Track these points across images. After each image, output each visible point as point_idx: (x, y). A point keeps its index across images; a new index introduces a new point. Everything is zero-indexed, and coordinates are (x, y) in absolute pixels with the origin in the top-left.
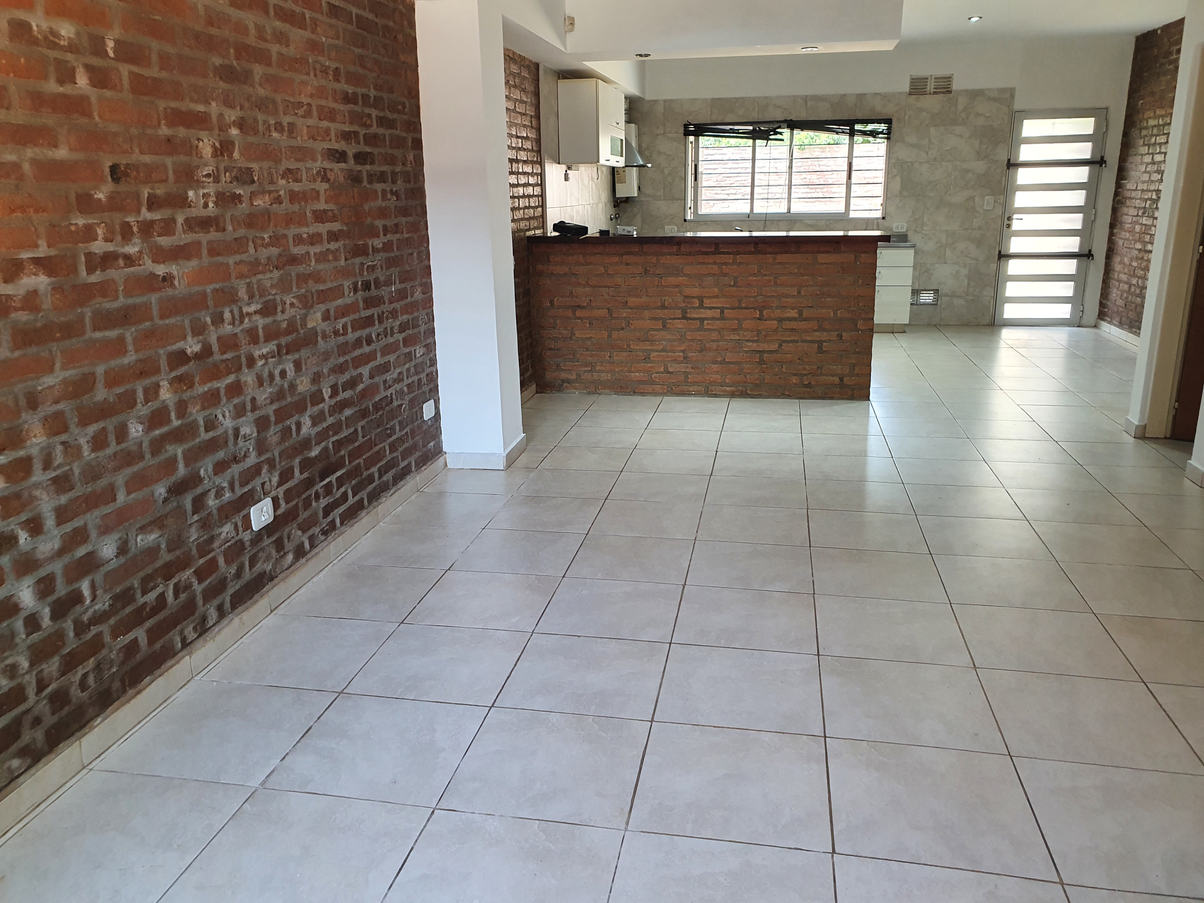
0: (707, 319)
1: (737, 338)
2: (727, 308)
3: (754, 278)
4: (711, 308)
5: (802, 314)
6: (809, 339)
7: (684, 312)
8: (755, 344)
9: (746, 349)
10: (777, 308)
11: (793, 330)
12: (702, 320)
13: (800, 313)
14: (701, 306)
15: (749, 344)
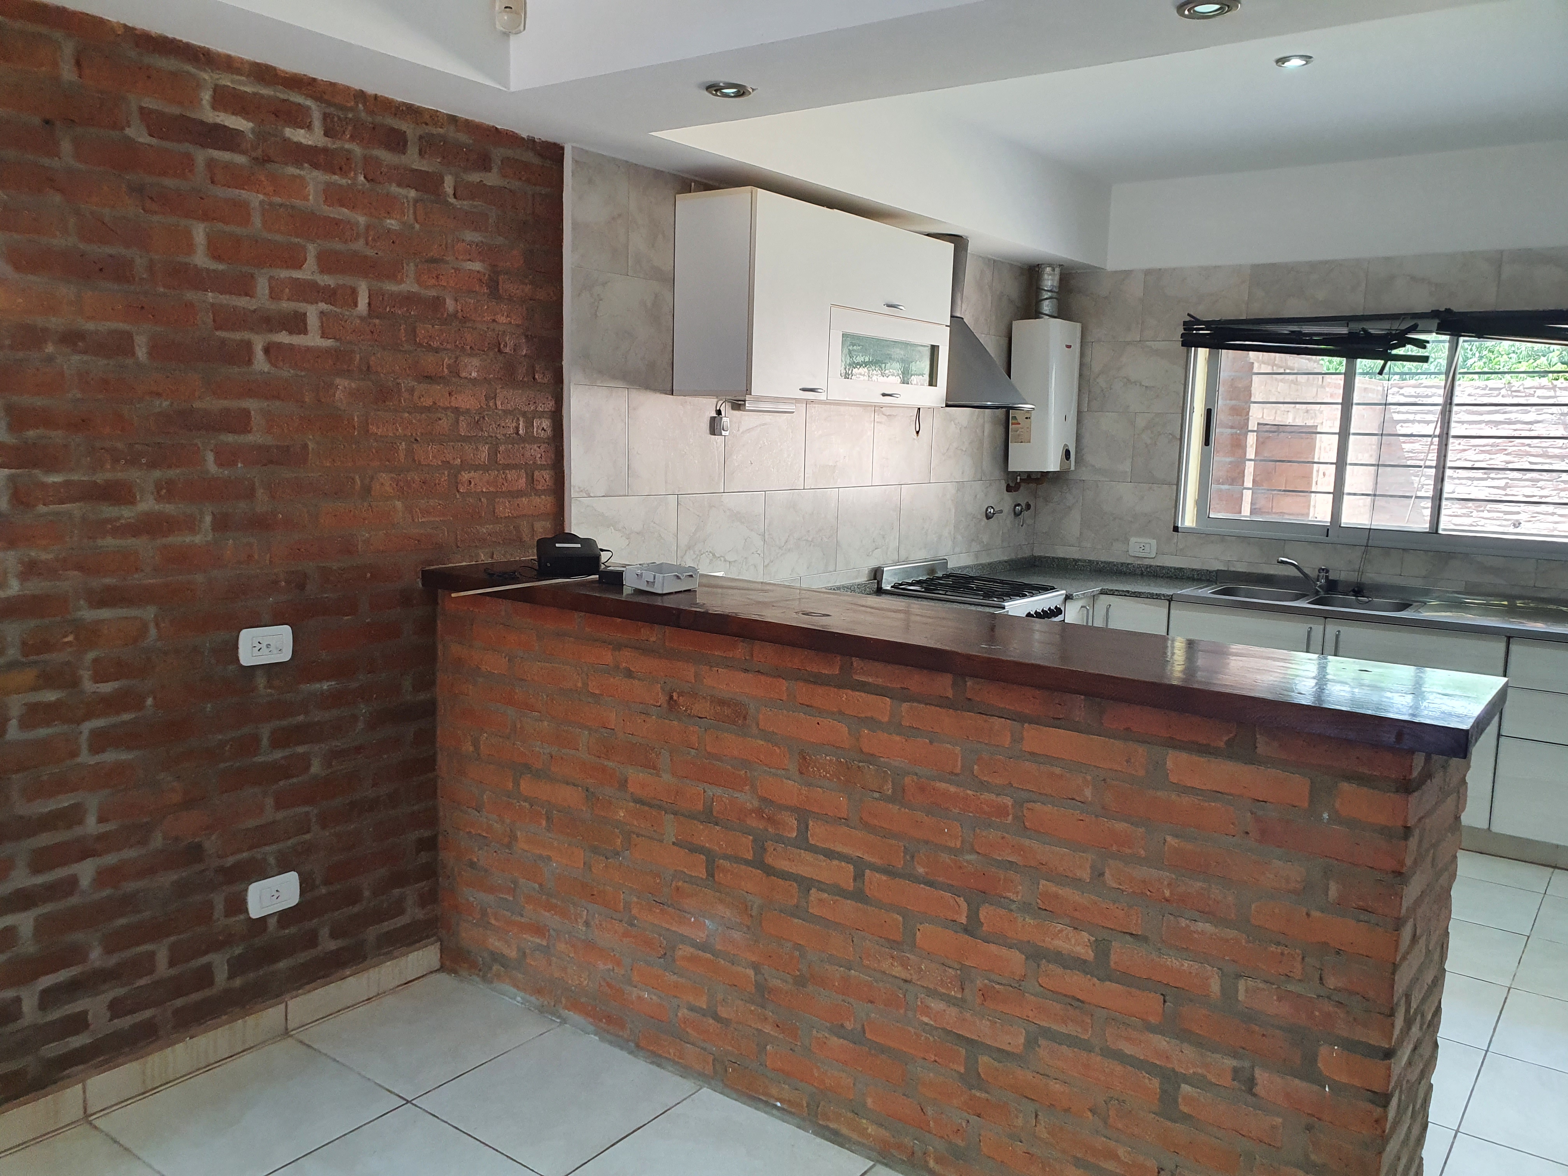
0: (822, 887)
1: (898, 971)
2: (875, 868)
3: (953, 789)
4: (830, 854)
5: (1107, 954)
6: (1128, 1049)
7: (760, 847)
8: (953, 1011)
9: (926, 1019)
10: (1026, 908)
11: (1075, 1002)
12: (806, 884)
13: (1102, 948)
14: (803, 842)
15: (937, 1005)
